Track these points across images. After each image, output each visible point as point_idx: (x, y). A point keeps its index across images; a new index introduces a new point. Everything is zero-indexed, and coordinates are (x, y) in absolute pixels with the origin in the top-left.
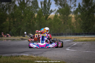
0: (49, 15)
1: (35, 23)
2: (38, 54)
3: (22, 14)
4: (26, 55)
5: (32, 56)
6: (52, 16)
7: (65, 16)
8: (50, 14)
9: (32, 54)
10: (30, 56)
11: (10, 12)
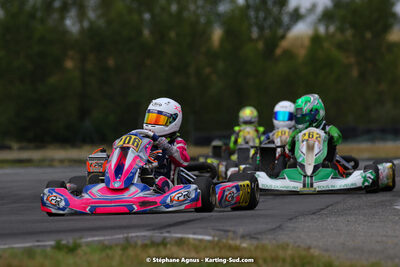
0: (283, 37)
1: (214, 78)
2: (260, 233)
3: (146, 32)
4: (200, 237)
5: (231, 242)
6: (297, 39)
7: (368, 35)
8: (288, 28)
9: (230, 234)
10: (219, 241)
11: (86, 24)
